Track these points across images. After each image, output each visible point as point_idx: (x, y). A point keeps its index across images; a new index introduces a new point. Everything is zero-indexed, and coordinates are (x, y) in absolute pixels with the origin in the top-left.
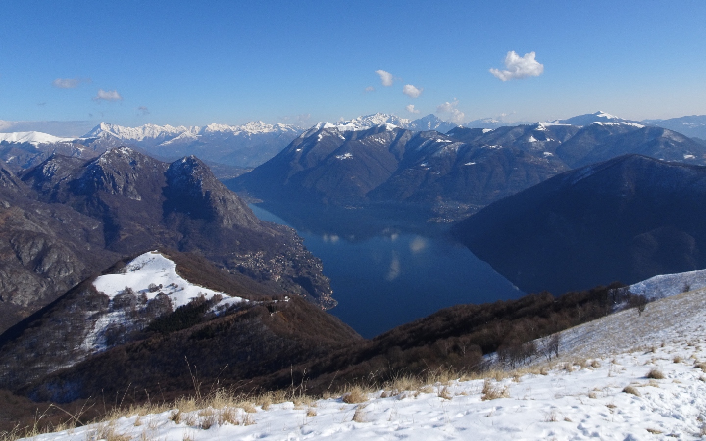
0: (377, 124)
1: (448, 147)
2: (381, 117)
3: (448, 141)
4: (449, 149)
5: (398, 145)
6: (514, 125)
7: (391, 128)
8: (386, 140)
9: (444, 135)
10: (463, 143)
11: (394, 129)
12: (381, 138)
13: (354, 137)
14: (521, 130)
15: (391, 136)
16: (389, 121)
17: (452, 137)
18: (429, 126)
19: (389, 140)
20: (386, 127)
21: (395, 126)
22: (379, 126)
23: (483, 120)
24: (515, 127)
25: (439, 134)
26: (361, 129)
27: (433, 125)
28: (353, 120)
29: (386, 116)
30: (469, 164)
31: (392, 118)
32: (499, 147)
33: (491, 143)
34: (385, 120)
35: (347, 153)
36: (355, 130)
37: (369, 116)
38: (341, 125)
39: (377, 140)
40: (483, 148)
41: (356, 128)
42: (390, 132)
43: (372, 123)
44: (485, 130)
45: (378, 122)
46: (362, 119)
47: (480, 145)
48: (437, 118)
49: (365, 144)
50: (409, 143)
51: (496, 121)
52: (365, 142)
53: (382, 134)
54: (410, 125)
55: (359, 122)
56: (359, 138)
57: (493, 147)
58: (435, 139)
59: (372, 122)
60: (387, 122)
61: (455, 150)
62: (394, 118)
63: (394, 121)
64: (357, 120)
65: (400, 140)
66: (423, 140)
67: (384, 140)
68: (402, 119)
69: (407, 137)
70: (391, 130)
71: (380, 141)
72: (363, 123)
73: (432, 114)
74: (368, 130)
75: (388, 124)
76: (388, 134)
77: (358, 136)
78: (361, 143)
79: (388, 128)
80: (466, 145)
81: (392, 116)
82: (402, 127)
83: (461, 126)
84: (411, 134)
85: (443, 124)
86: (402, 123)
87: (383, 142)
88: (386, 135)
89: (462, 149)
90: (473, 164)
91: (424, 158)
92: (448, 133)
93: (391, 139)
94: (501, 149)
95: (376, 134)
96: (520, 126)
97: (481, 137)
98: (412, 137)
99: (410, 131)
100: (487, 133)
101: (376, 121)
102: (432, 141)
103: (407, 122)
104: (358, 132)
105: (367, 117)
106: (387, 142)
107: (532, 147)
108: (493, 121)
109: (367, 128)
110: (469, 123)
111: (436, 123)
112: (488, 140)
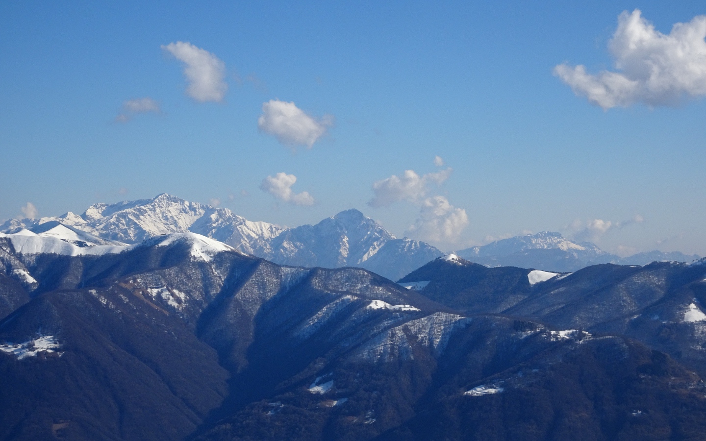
0: (158, 234)
1: (406, 330)
2: (173, 210)
3: (406, 308)
4: (412, 337)
5: (231, 315)
6: (633, 264)
7: (208, 253)
8: (188, 293)
9: (397, 286)
10: (458, 317)
11: (219, 258)
12: (170, 286)
13: (72, 279)
14: (657, 281)
15: (207, 281)
16: (202, 227)
17: (423, 292)
18: (344, 253)
19: (197, 296)
20: (189, 247)
21: (220, 247)
22: (165, 243)
23: (528, 239)
24: (638, 270)
25: (378, 280)
26: (99, 250)
27: (357, 249)
28: (72, 218)
29: (192, 208)
30: (478, 391)
31: (214, 217)
32: (581, 336)
33: (557, 320)
34: (185, 221)
35: (45, 334)
36: (77, 251)
37: (131, 205)
38: (26, 233)
39: (154, 292)
40: (528, 339)
41: (81, 244)
42: (202, 265)
43: (140, 231)
44: (538, 276)
45: (162, 227)
46: (104, 214)
47: (519, 326)
48: (369, 225)
49: (112, 306)
50: (269, 308)
51: (574, 246)
52: (112, 297)
53: (172, 271)
54: (277, 243)
55: (93, 225)
56: (87, 283)
57: (563, 334)
58: (364, 300)
59: (138, 228)
60: (193, 229)
61: (431, 341)
62: (220, 215)
63: (218, 228)
64: (84, 216)
65: (238, 296)
66: (321, 300)
67: (182, 296)
68: (248, 223)
69: (262, 286)
70: (207, 259)
71: (165, 295)
72: (105, 228)
73: (354, 211)
74: (125, 255)
75: (199, 237)
76: (196, 274)
77: (86, 273)
78: (95, 301)
79: (197, 252)
80: (468, 326)
81: (212, 211)
82: (248, 250)
83: (453, 257)
84: (278, 276)
85: (392, 246)
86: (249, 236)
87: (178, 300)
88: (189, 278)
89: (454, 336)
90: (493, 391)
91: (321, 365)
92: (408, 279)
93: (207, 293)
94: (588, 345)
95: (151, 270)
96: (655, 267)
97: (521, 297)
98: (283, 288)
99: (275, 267)
100: (544, 286)
101: (152, 226)
102: (352, 307)
103: (267, 234)
104: (88, 261)
105: (120, 206)
106: (192, 301)
107: (694, 341)
108: (564, 246)
109: (119, 248)
110: (482, 249)
111: (368, 244)
112: (546, 312)
